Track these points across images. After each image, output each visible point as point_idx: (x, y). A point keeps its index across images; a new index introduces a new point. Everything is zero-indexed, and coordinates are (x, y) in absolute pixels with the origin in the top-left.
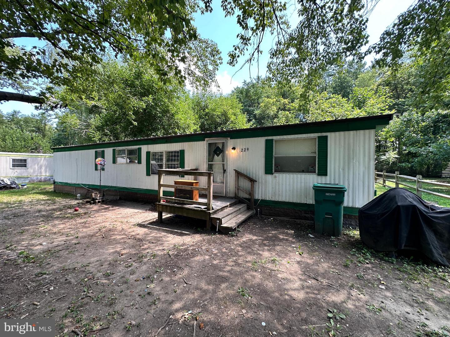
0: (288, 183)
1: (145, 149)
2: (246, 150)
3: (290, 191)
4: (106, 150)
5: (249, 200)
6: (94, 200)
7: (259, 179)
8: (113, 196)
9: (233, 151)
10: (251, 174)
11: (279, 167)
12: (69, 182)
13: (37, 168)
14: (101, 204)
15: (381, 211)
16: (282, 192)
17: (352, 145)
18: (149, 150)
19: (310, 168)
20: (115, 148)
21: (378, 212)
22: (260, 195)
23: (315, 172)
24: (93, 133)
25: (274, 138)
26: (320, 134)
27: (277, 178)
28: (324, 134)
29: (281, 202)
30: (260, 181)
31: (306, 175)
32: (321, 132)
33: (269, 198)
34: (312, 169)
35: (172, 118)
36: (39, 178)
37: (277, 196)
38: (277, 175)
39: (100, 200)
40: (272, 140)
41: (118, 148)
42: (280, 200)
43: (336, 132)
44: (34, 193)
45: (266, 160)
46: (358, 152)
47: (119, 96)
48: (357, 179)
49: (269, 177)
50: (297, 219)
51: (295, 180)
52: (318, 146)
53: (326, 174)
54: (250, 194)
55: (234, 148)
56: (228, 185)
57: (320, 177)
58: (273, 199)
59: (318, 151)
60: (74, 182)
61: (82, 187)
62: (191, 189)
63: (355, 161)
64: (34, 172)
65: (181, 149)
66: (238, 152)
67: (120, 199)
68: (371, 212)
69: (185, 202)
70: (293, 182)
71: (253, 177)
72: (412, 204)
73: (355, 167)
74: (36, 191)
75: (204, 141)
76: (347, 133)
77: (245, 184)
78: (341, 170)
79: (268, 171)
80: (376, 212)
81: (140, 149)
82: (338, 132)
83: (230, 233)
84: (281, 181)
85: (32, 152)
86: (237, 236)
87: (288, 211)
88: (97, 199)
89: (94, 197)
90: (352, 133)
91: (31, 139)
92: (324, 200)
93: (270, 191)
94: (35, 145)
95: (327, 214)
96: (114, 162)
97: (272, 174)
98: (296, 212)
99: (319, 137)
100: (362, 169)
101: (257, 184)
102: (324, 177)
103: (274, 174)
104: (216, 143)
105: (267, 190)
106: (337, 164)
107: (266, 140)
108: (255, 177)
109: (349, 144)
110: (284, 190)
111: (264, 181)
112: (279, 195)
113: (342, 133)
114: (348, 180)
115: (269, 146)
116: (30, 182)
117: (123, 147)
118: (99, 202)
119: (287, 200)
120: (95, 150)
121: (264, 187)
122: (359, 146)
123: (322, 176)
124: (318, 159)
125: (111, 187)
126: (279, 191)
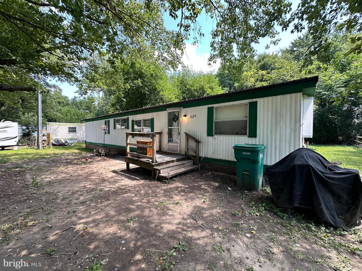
0: (224, 144)
1: (131, 118)
2: (194, 117)
3: (226, 150)
4: (110, 119)
5: (194, 157)
6: (100, 153)
7: (203, 140)
8: (114, 152)
9: (184, 118)
10: (197, 136)
11: (218, 130)
12: (93, 142)
13: (82, 133)
14: (105, 157)
15: (282, 169)
16: (220, 151)
17: (279, 108)
18: (134, 119)
19: (243, 131)
20: (115, 118)
21: (279, 170)
22: (204, 154)
23: (246, 134)
24: (109, 109)
25: (215, 105)
26: (250, 100)
27: (216, 140)
28: (254, 100)
29: (219, 159)
30: (204, 142)
31: (239, 137)
32: (252, 98)
33: (210, 156)
34: (244, 131)
35: (158, 95)
36: (83, 139)
37: (216, 155)
38: (216, 136)
39: (104, 154)
40: (213, 107)
41: (116, 118)
42: (218, 158)
43: (265, 98)
44: (75, 149)
45: (208, 124)
46: (285, 115)
47: (113, 81)
48: (284, 140)
49: (210, 138)
50: (231, 175)
51: (230, 141)
52: (249, 111)
53: (255, 136)
54: (195, 152)
55: (185, 116)
56: (182, 145)
57: (250, 139)
58: (213, 157)
59: (249, 116)
60: (95, 142)
61: (99, 145)
62: (143, 147)
63: (281, 124)
64: (80, 135)
65: (152, 118)
66: (188, 118)
67: (118, 154)
68: (274, 170)
69: (140, 157)
70: (229, 143)
71: (198, 138)
72: (307, 163)
73: (281, 129)
74: (77, 147)
75: (166, 110)
76: (274, 97)
77: (192, 144)
78: (268, 132)
79: (210, 133)
80: (278, 170)
81: (128, 118)
82: (266, 98)
83: (164, 181)
84: (219, 143)
85: (81, 123)
86: (169, 183)
87: (224, 168)
88: (102, 153)
89: (100, 152)
90: (279, 97)
91: (81, 114)
92: (241, 158)
93: (211, 150)
94: (83, 118)
95: (245, 171)
96: (115, 128)
97: (213, 136)
98: (231, 169)
99: (250, 103)
100: (288, 131)
101: (202, 145)
102: (254, 139)
103: (214, 137)
104: (174, 112)
105: (209, 150)
106: (266, 127)
107: (208, 108)
108: (201, 139)
109: (276, 108)
110: (221, 150)
111: (206, 142)
112: (217, 153)
113: (270, 98)
114: (275, 141)
115: (210, 112)
116: (78, 142)
117: (119, 118)
118: (103, 155)
119: (224, 159)
120: (105, 120)
121: (206, 146)
122: (286, 110)
123: (252, 138)
124: (249, 122)
125: (113, 145)
126: (218, 151)
